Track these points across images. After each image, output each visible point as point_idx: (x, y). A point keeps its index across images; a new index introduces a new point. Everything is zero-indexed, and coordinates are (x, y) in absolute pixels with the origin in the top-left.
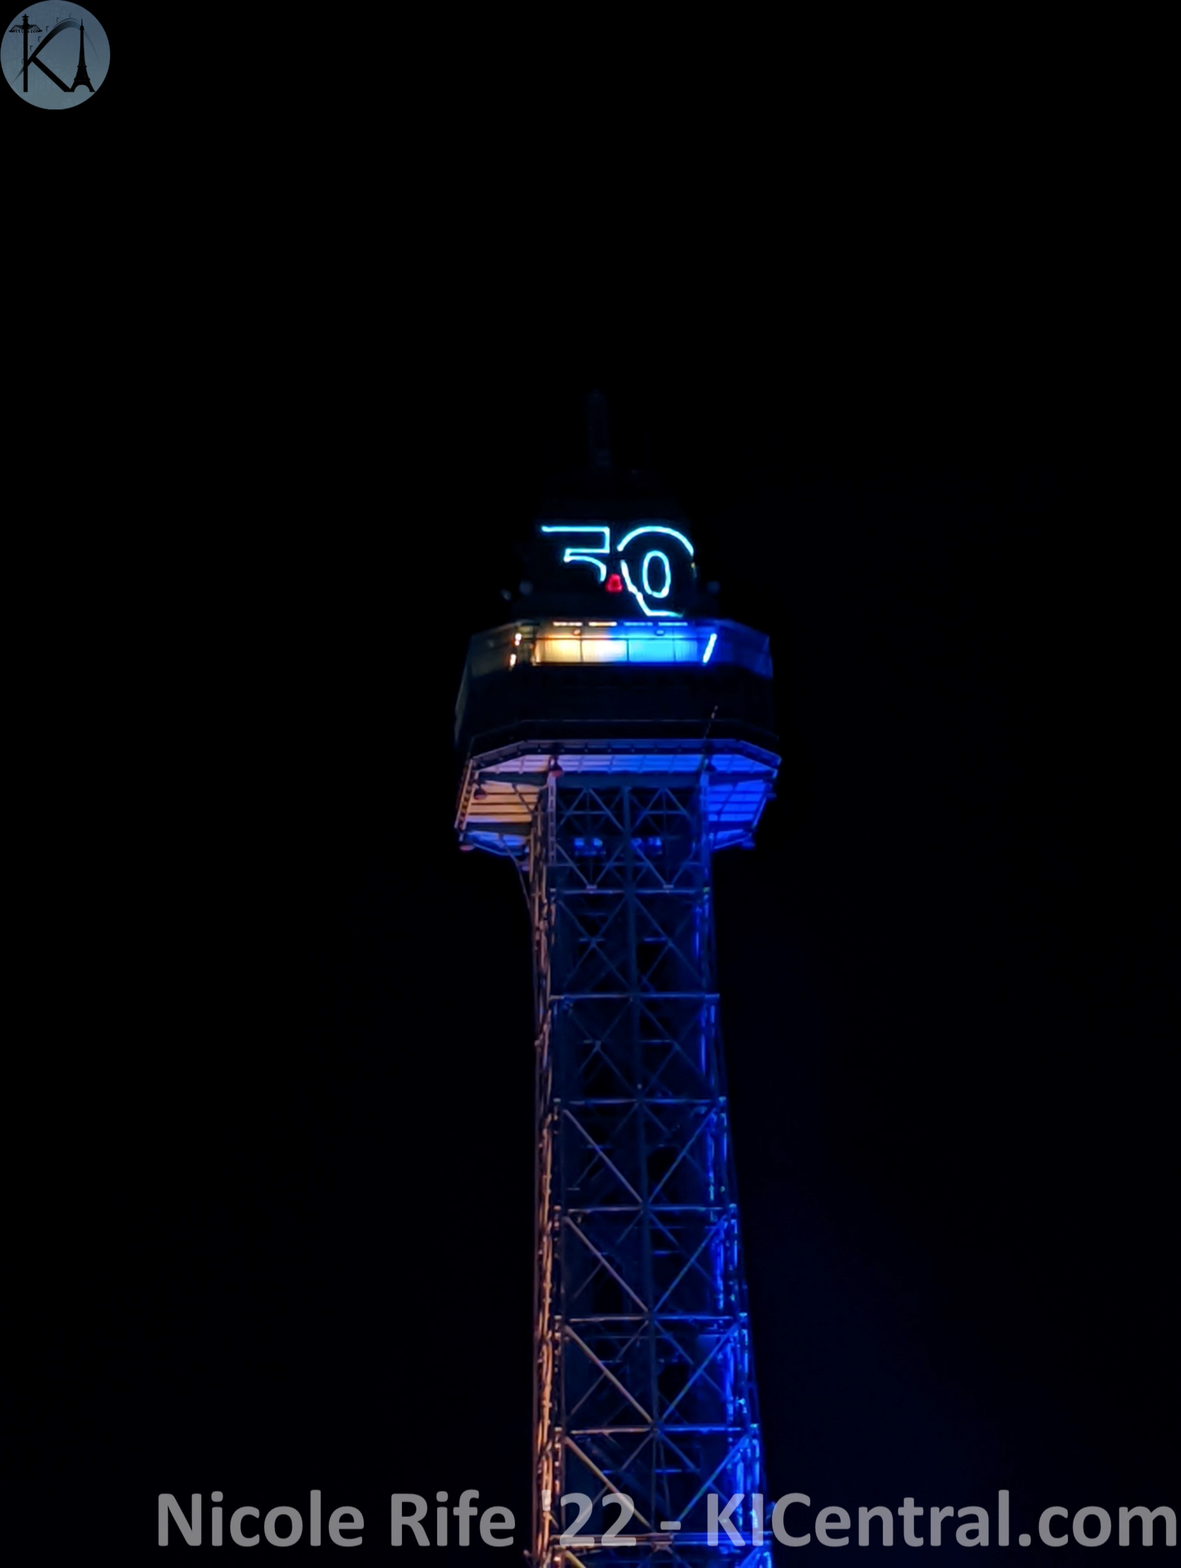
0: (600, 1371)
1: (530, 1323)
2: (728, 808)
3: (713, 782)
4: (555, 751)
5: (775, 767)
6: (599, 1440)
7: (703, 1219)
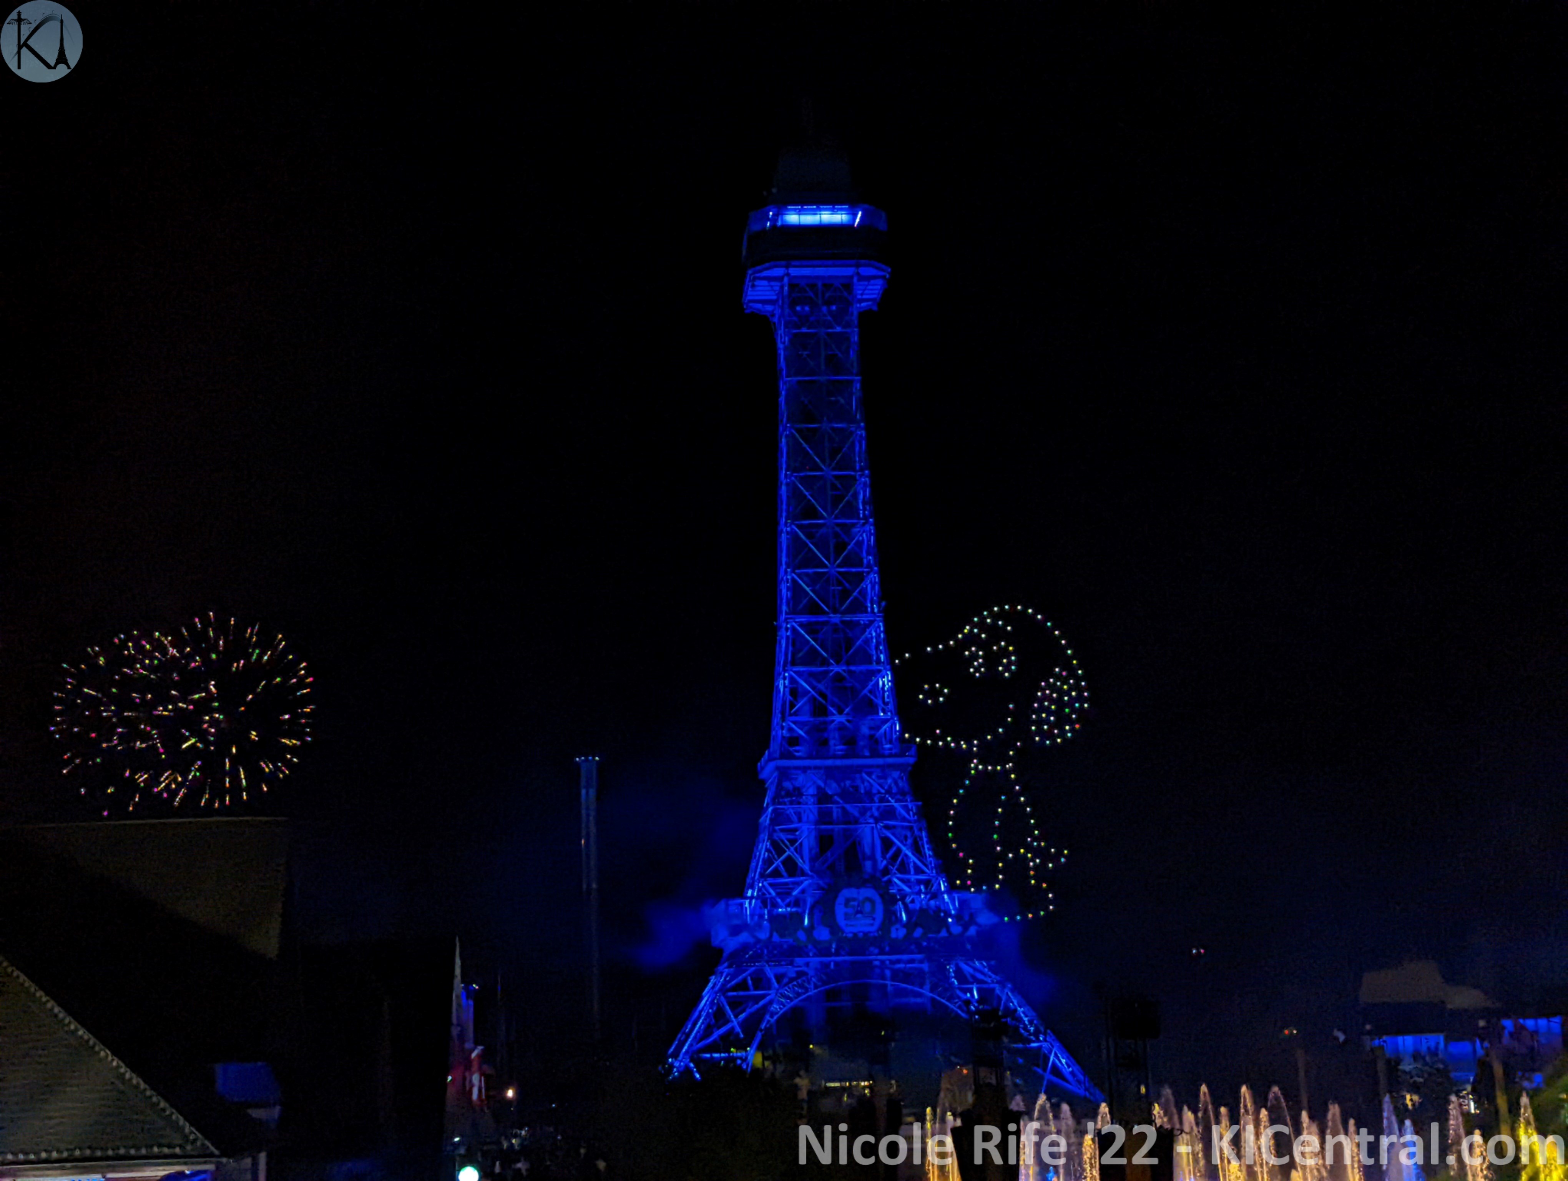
0: (807, 545)
1: (776, 524)
2: (866, 292)
3: (859, 280)
4: (787, 266)
5: (888, 273)
6: (807, 574)
7: (854, 478)
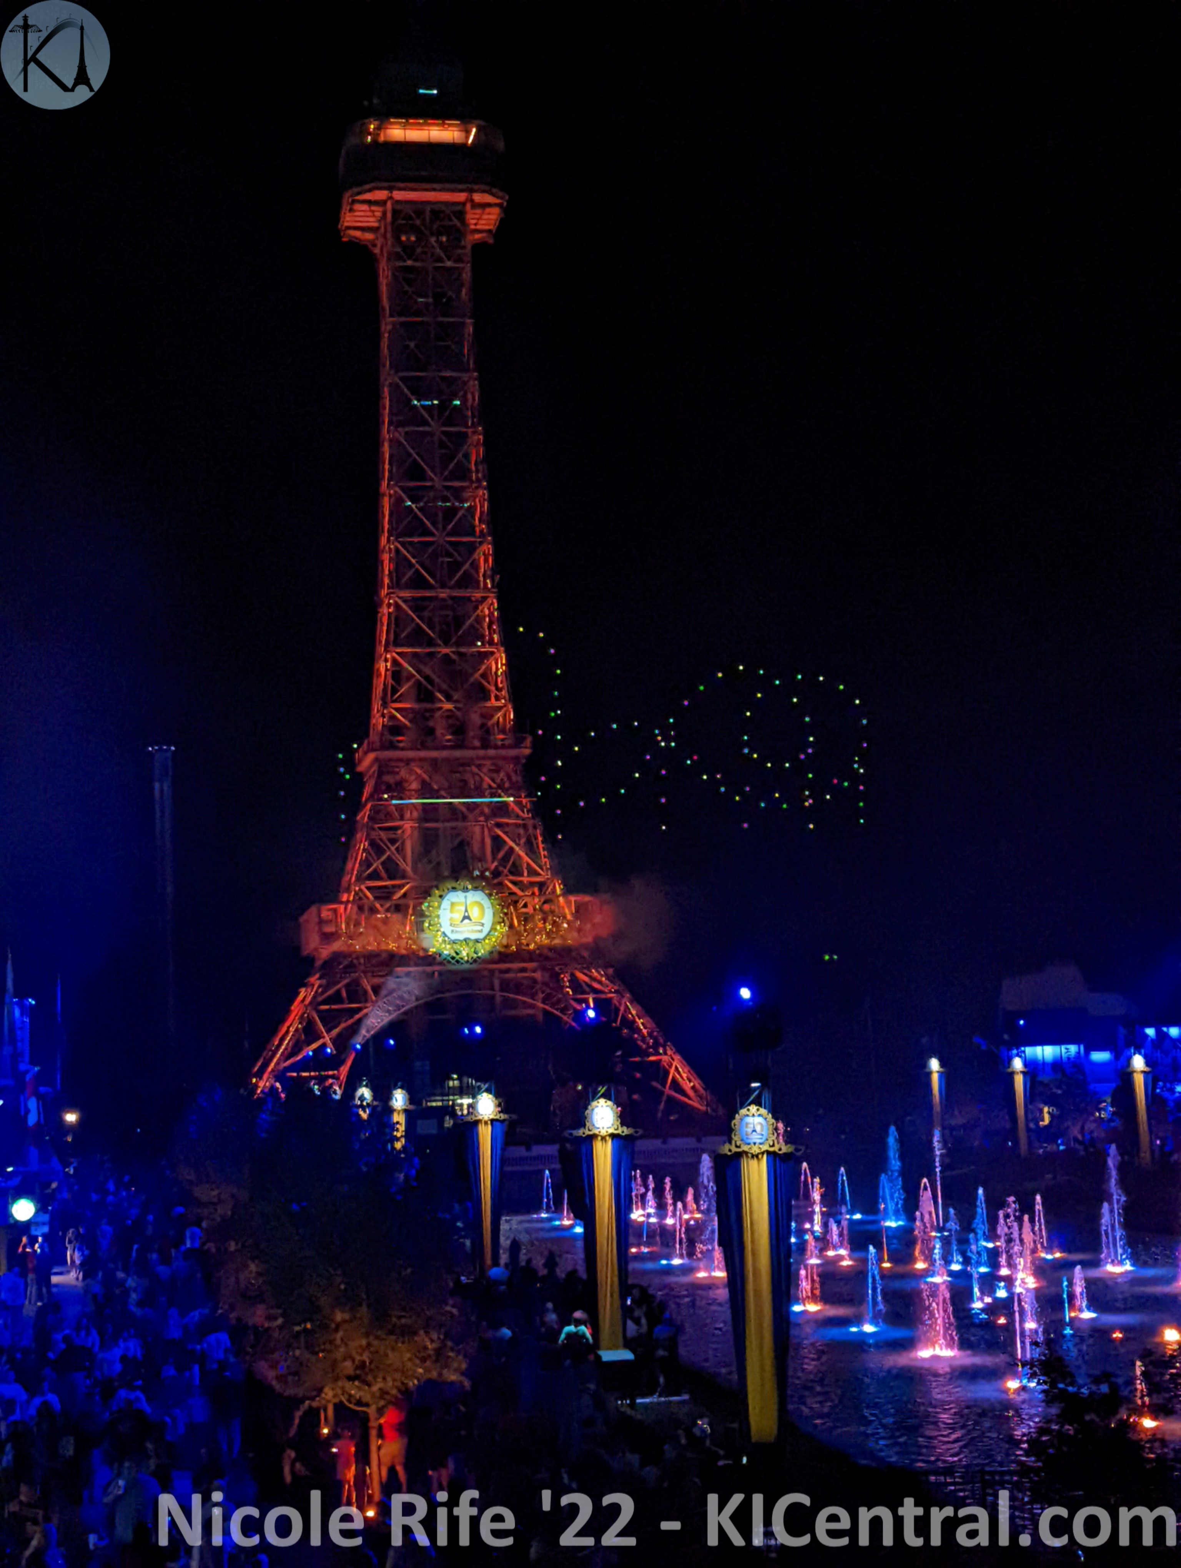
0: (412, 510)
1: (378, 484)
2: (480, 222)
3: (473, 208)
4: (390, 189)
5: (506, 200)
7: (466, 435)
